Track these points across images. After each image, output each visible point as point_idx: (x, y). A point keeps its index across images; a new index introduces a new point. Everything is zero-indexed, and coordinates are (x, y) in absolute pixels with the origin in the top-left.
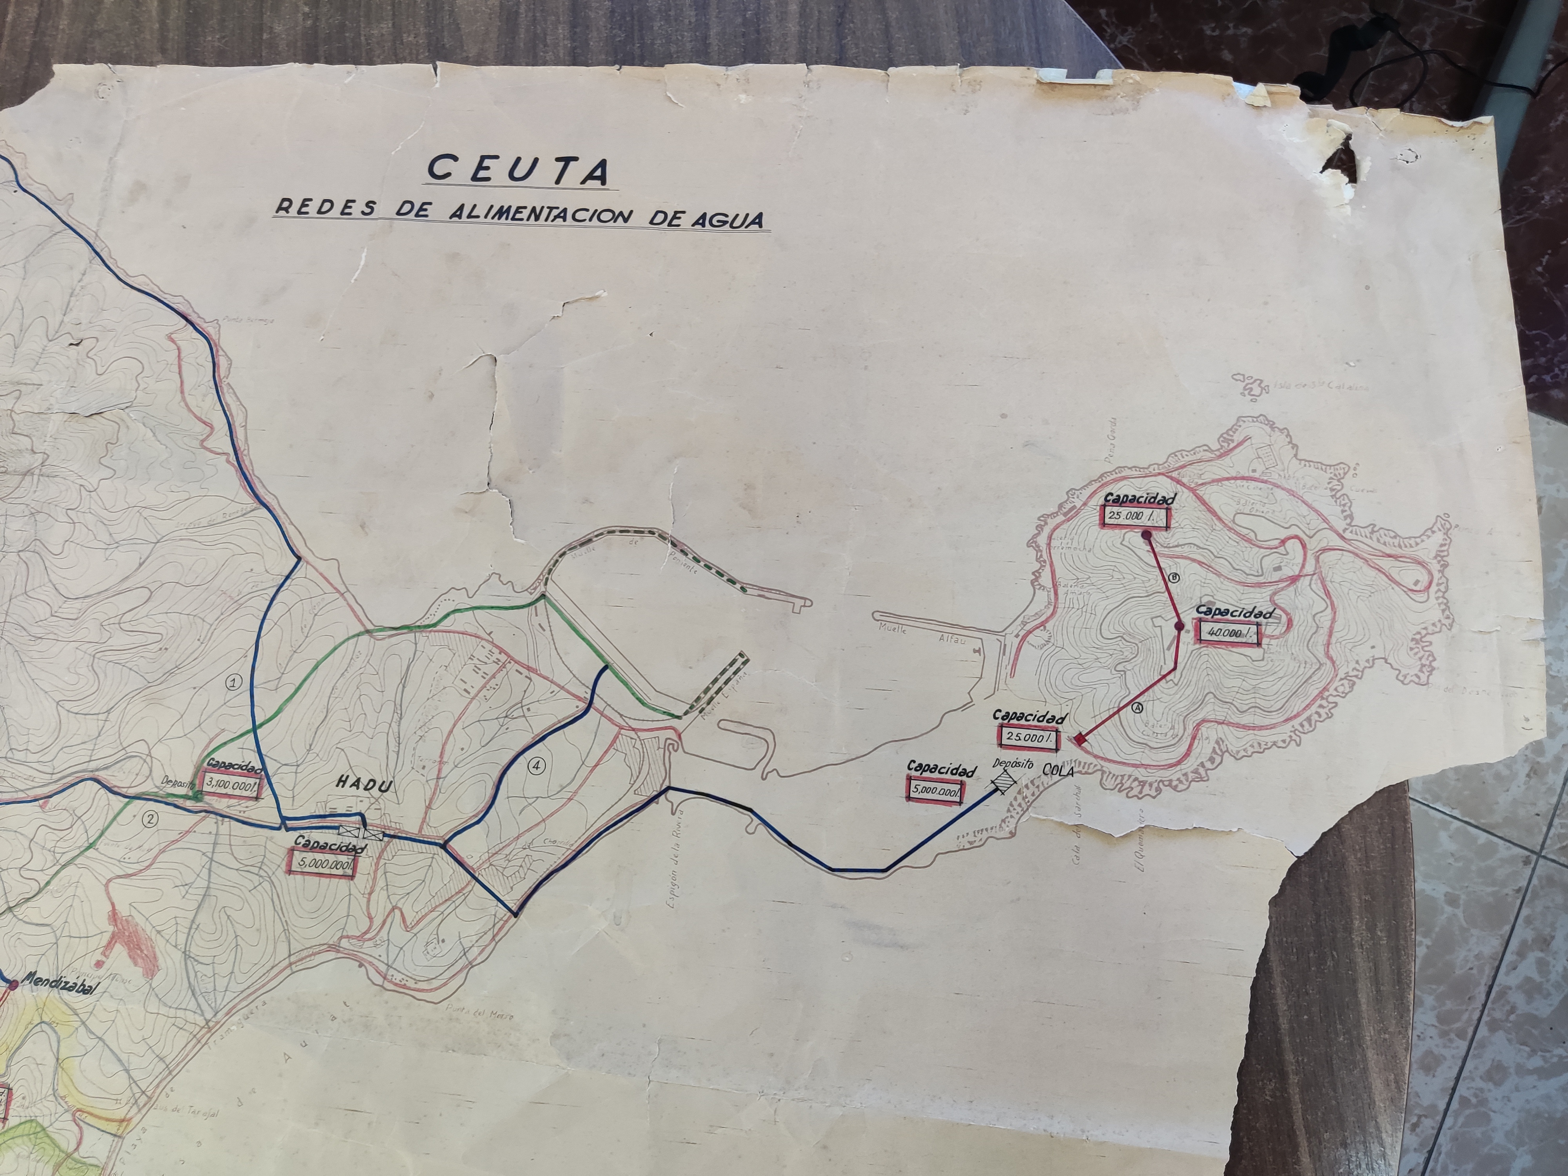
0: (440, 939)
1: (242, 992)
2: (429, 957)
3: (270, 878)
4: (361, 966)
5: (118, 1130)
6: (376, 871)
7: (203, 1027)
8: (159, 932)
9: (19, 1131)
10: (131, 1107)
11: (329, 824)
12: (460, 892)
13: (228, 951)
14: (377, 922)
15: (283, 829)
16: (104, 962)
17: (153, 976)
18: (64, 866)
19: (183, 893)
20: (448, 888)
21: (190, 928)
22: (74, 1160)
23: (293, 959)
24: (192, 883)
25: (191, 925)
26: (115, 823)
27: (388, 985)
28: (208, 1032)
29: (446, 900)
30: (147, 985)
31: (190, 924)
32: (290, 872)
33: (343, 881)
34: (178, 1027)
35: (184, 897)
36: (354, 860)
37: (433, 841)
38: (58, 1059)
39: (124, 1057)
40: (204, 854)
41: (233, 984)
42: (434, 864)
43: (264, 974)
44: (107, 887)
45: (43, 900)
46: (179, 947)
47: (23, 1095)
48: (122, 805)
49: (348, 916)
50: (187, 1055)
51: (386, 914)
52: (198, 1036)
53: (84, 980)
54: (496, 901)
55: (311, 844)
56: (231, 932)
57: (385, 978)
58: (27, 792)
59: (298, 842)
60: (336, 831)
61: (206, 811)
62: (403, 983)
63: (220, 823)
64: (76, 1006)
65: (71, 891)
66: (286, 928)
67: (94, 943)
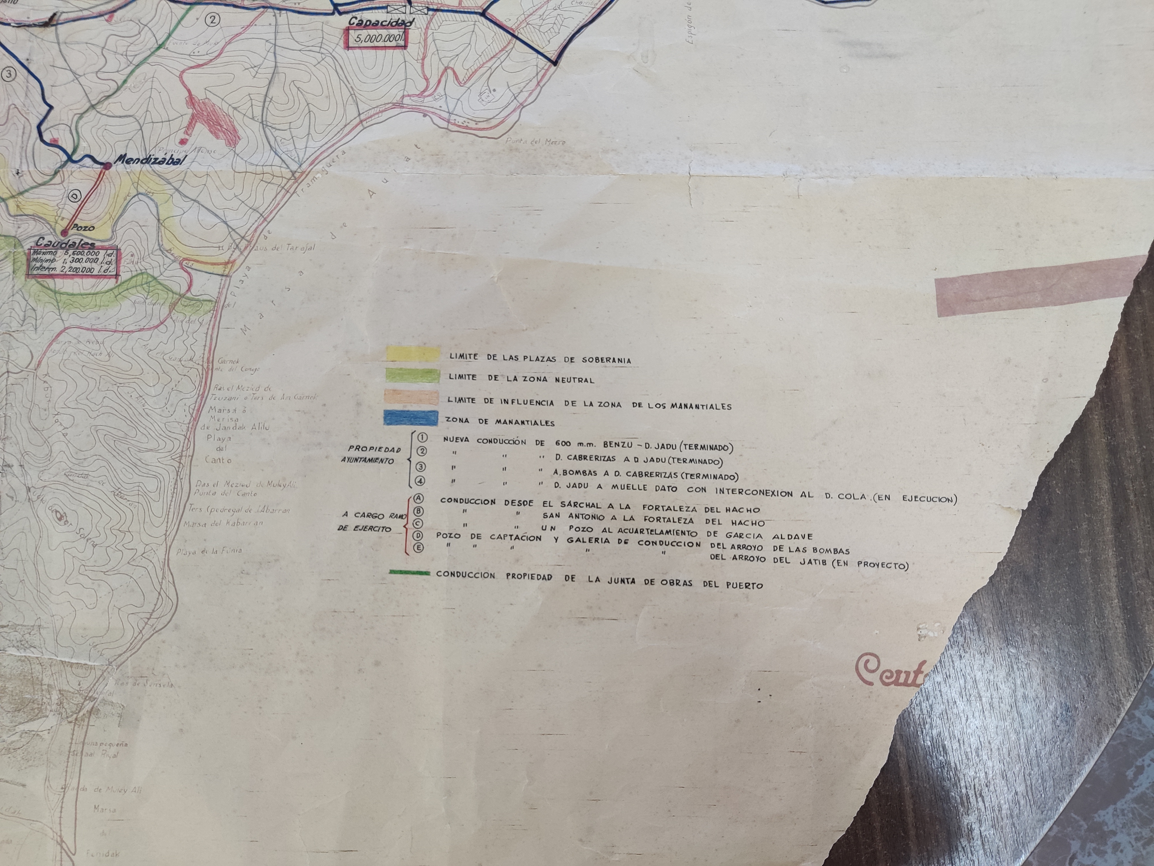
0: (492, 89)
1: (321, 147)
2: (483, 103)
3: (331, 54)
4: (425, 115)
5: (224, 271)
6: (425, 40)
7: (290, 179)
8: (235, 108)
9: (133, 282)
10: (234, 252)
11: (377, 6)
12: (502, 50)
13: (302, 117)
14: (433, 81)
15: (336, 14)
16: (187, 140)
17: (235, 144)
18: (138, 66)
19: (254, 74)
20: (492, 47)
21: (265, 102)
22: (188, 299)
23: (363, 117)
24: (261, 65)
25: (265, 99)
26: (180, 26)
27: (451, 127)
28: (294, 183)
29: (492, 58)
30: (232, 153)
31: (263, 98)
32: (347, 47)
33: (397, 52)
34: (266, 182)
35: (254, 77)
36: (404, 32)
37: (473, 10)
38: (159, 220)
39: (219, 213)
40: (267, 41)
41: (311, 143)
42: (477, 30)
43: (339, 132)
44: (182, 77)
45: (123, 96)
46: (256, 119)
47: (132, 253)
48: (184, 11)
49: (406, 79)
50: (278, 204)
51: (440, 74)
52: (286, 187)
53: (172, 155)
54: (535, 55)
55: (364, 23)
56: (303, 101)
57: (448, 122)
58: (91, 10)
59: (352, 22)
60: (384, 11)
61: (264, 7)
62: (465, 125)
63: (278, 15)
64: (168, 176)
65: (148, 85)
66: (352, 93)
67: (175, 125)
